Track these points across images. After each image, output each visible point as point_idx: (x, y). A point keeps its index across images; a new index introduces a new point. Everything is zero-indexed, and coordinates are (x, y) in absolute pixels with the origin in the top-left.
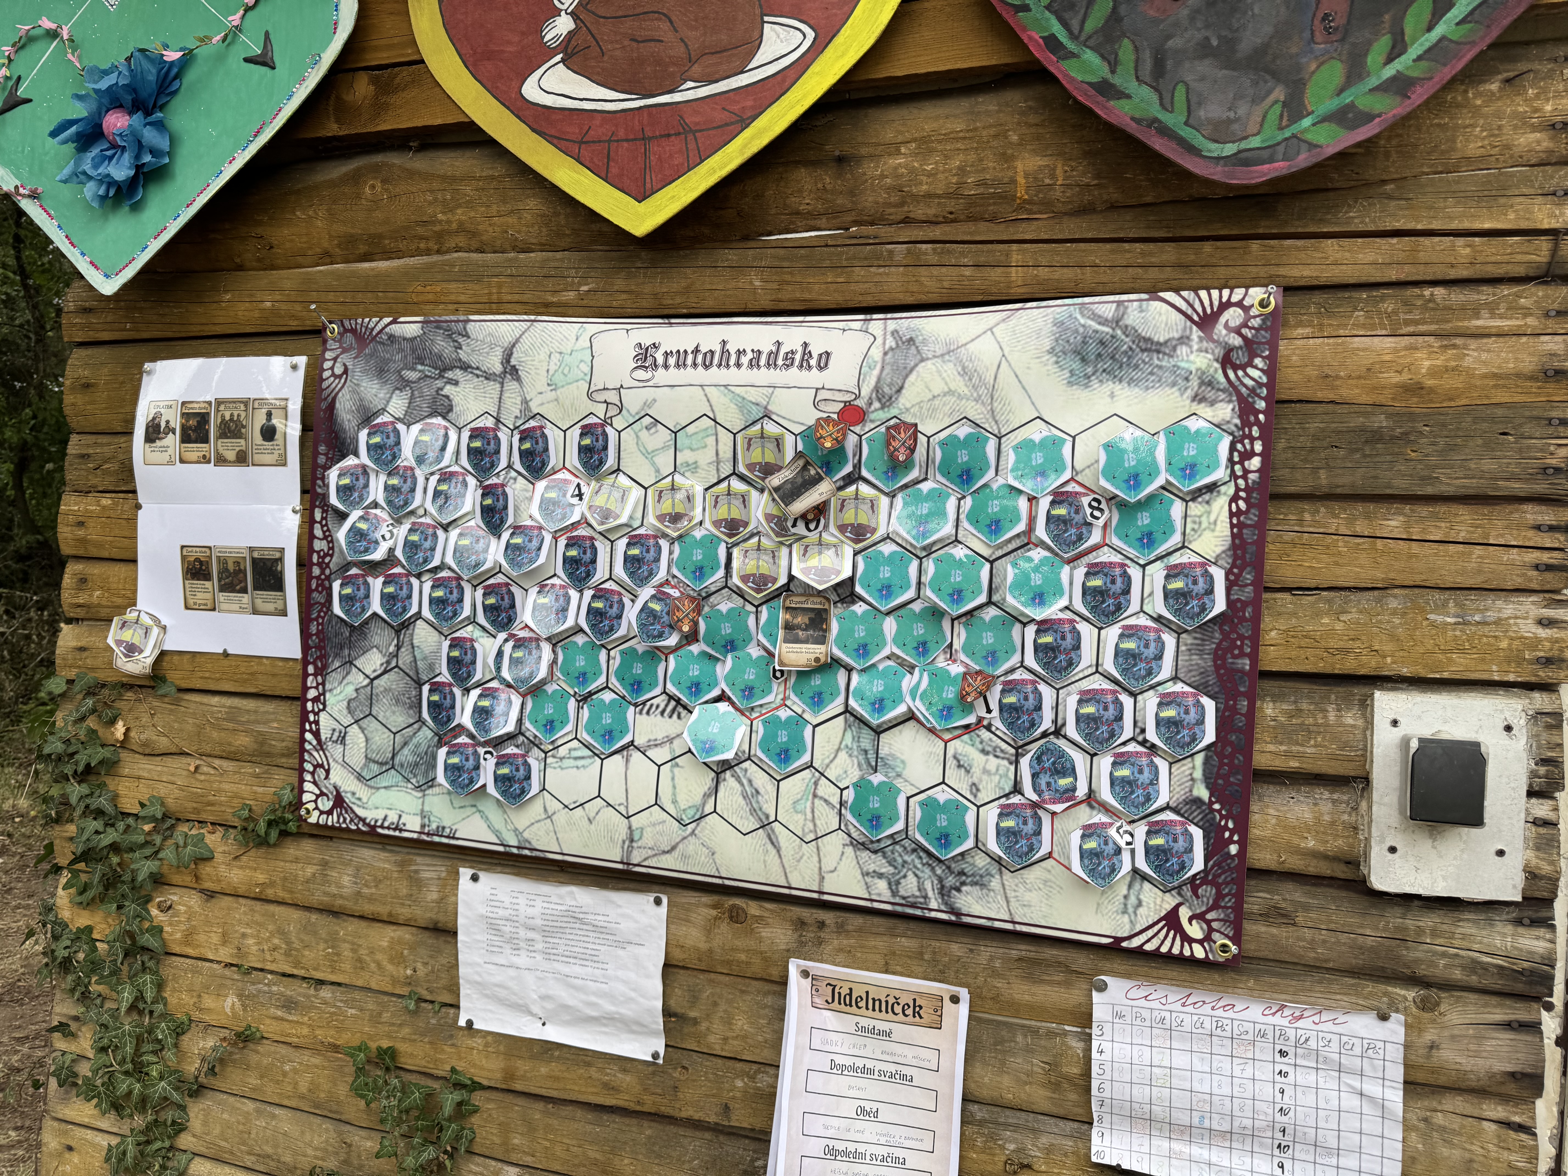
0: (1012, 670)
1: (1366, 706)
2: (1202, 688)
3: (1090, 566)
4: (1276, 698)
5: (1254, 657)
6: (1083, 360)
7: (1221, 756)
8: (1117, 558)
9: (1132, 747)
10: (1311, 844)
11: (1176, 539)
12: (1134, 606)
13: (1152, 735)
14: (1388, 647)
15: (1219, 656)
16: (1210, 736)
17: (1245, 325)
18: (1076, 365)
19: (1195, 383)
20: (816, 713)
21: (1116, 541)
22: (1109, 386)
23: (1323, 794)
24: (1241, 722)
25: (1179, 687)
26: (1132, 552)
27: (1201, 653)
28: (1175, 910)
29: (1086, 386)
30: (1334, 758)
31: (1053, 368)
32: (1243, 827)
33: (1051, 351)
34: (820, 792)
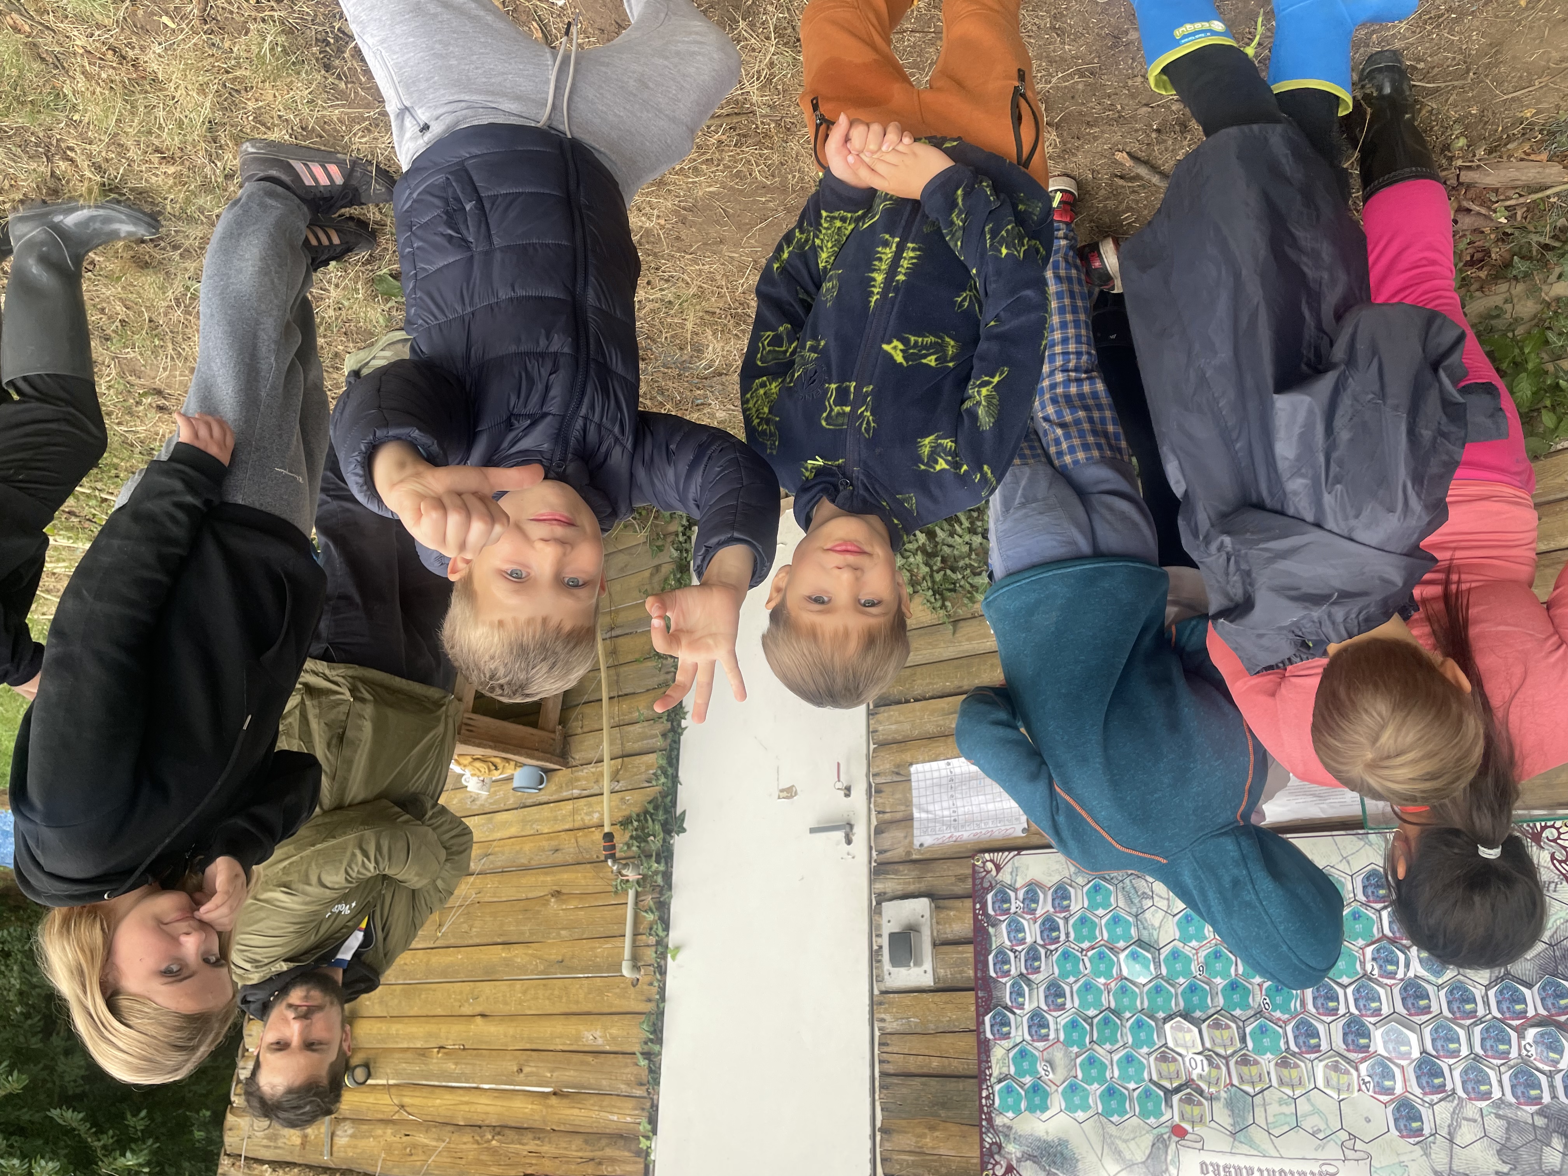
0: (1075, 982)
1: (936, 978)
2: (995, 981)
3: (1047, 1040)
4: (969, 978)
5: (977, 997)
6: (1062, 1154)
7: (986, 949)
8: (1036, 1044)
9: (1019, 948)
10: (952, 913)
11: (1011, 1055)
12: (1025, 1019)
13: (1012, 955)
14: (932, 1006)
15: (990, 997)
16: (991, 958)
17: (994, 1165)
18: (1065, 1151)
19: (1012, 1136)
20: (1175, 947)
21: (1036, 1053)
22: (1050, 1138)
23: (950, 936)
24: (980, 966)
25: (1004, 980)
26: (1029, 1048)
27: (997, 998)
28: (998, 872)
29: (1060, 1139)
30: (946, 954)
31: (1076, 1151)
32: (975, 916)
33: (1077, 1161)
34: (1166, 902)
